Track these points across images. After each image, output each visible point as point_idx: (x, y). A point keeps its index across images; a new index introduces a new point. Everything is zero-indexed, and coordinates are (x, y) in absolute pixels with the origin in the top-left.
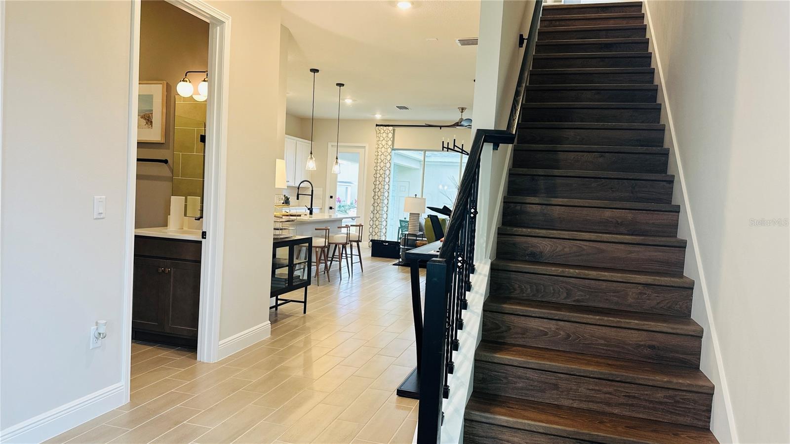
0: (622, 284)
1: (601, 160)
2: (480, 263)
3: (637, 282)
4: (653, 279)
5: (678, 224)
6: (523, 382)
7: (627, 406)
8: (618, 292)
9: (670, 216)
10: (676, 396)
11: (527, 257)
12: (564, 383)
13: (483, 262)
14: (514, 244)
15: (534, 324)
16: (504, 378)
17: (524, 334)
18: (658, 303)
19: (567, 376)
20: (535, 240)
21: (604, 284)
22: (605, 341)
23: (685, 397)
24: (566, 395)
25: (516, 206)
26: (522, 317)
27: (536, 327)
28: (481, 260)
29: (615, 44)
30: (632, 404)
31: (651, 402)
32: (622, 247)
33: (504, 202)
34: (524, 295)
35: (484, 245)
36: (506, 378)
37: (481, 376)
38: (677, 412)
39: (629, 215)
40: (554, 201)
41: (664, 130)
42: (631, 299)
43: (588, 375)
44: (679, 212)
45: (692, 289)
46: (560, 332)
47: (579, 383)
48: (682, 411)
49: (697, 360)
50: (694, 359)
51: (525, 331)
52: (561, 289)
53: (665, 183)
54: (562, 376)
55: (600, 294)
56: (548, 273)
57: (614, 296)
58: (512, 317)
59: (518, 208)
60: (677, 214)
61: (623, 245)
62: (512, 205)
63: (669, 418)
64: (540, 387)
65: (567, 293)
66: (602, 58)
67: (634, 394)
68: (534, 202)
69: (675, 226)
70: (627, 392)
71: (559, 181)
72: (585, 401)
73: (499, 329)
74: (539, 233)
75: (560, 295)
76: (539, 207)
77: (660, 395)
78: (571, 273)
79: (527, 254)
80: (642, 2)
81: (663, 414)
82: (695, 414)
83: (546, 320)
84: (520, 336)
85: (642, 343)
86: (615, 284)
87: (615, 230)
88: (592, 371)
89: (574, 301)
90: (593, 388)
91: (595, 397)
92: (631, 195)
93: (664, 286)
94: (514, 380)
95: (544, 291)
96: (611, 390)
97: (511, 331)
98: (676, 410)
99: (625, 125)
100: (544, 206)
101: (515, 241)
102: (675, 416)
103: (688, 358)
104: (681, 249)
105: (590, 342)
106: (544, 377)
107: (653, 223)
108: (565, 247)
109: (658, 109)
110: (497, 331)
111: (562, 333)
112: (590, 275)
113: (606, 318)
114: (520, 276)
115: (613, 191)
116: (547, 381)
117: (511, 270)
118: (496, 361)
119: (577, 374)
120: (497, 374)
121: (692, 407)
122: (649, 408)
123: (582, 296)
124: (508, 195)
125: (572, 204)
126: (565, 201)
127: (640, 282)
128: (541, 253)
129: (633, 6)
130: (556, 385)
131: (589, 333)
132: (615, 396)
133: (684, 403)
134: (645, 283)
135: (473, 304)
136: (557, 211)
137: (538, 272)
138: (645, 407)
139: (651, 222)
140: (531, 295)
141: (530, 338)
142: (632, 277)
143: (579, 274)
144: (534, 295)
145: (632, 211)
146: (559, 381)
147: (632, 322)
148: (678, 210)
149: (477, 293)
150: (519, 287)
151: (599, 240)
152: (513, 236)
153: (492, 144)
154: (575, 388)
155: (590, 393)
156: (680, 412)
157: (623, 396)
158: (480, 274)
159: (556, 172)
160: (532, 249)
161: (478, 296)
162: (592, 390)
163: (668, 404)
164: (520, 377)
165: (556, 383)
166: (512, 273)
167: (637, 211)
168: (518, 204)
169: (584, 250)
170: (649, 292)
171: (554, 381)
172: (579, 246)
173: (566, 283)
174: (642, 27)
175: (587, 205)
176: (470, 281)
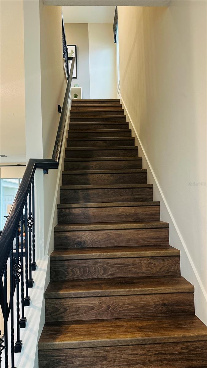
0: (137, 259)
1: (112, 178)
2: (41, 260)
3: (146, 256)
4: (156, 253)
5: (160, 213)
6: (80, 360)
7: (157, 362)
8: (136, 264)
9: (155, 208)
10: (189, 346)
11: (76, 246)
12: (111, 354)
13: (43, 258)
14: (66, 238)
15: (83, 303)
16: (64, 360)
17: (77, 312)
18: (161, 269)
19: (112, 348)
20: (80, 233)
21: (127, 260)
22: (134, 306)
23: (195, 346)
24: (113, 363)
25: (66, 210)
26: (74, 299)
27: (85, 304)
28: (41, 257)
29: (110, 118)
30: (161, 359)
31: (174, 354)
32: (132, 231)
33: (58, 208)
34: (75, 276)
35: (43, 245)
36: (65, 360)
37: (45, 362)
38: (191, 358)
39: (133, 210)
40: (89, 205)
41: (142, 160)
42: (144, 269)
43: (128, 344)
44: (160, 205)
45: (179, 256)
46: (103, 305)
47: (121, 351)
48: (194, 357)
49: (192, 308)
50: (191, 308)
51: (77, 309)
52: (99, 268)
53: (148, 189)
54: (108, 348)
55: (125, 268)
56: (90, 258)
57: (134, 268)
58: (67, 300)
59: (67, 211)
60: (158, 207)
61: (133, 230)
62: (63, 210)
63: (186, 364)
64: (92, 361)
65: (104, 270)
66: (105, 125)
67: (161, 352)
68: (77, 207)
69: (159, 214)
70: (156, 351)
71: (91, 192)
72: (127, 365)
73: (58, 311)
74: (82, 228)
75: (99, 272)
76: (80, 209)
77: (178, 348)
78: (105, 256)
79: (76, 244)
80: (120, 99)
81: (183, 362)
82: (203, 357)
83: (92, 298)
84: (74, 314)
85: (158, 303)
86: (133, 259)
87: (126, 219)
88: (130, 340)
89: (109, 275)
90: (132, 353)
91: (134, 360)
92: (131, 197)
93: (163, 256)
94: (72, 360)
95: (88, 271)
96: (145, 351)
97: (67, 311)
98: (191, 357)
99: (122, 158)
100: (84, 209)
101: (66, 235)
102: (190, 362)
103: (187, 308)
104: (166, 229)
105: (124, 309)
106: (94, 353)
107: (147, 213)
108: (99, 236)
109: (136, 149)
110: (57, 313)
111: (104, 305)
112: (117, 255)
113: (133, 290)
114: (71, 263)
115: (121, 196)
116: (98, 355)
117: (64, 259)
118: (56, 348)
119: (120, 345)
120: (58, 358)
121: (200, 352)
122: (173, 360)
123: (113, 271)
124: (60, 203)
125: (100, 206)
126: (96, 205)
127: (148, 256)
128: (84, 241)
129: (116, 101)
130: (105, 356)
131: (123, 302)
132: (148, 355)
133: (195, 350)
134: (151, 256)
135: (35, 298)
136: (91, 211)
137: (83, 258)
138: (170, 360)
139: (145, 213)
140: (80, 275)
141: (82, 314)
142: (143, 253)
143: (110, 255)
144: (82, 276)
145: (134, 207)
146: (107, 353)
147: (150, 290)
148: (159, 205)
149: (38, 287)
150: (71, 271)
151: (119, 228)
152: (65, 232)
153: (43, 169)
154: (119, 356)
155: (130, 357)
156: (194, 358)
157: (154, 354)
158: (41, 269)
159: (88, 186)
160: (78, 239)
161: (39, 290)
162: (132, 354)
163: (185, 353)
164: (76, 357)
165: (104, 355)
166: (66, 261)
167: (137, 207)
168: (67, 209)
169: (110, 236)
170: (154, 262)
171: (102, 354)
172: (107, 234)
173: (103, 263)
174: (122, 110)
175: (108, 206)
176: (32, 278)
